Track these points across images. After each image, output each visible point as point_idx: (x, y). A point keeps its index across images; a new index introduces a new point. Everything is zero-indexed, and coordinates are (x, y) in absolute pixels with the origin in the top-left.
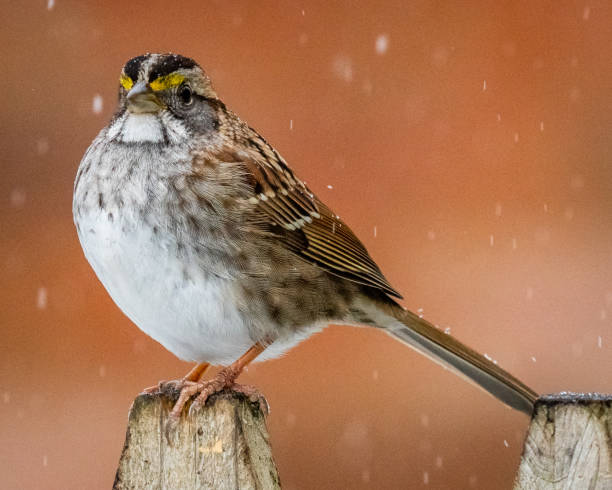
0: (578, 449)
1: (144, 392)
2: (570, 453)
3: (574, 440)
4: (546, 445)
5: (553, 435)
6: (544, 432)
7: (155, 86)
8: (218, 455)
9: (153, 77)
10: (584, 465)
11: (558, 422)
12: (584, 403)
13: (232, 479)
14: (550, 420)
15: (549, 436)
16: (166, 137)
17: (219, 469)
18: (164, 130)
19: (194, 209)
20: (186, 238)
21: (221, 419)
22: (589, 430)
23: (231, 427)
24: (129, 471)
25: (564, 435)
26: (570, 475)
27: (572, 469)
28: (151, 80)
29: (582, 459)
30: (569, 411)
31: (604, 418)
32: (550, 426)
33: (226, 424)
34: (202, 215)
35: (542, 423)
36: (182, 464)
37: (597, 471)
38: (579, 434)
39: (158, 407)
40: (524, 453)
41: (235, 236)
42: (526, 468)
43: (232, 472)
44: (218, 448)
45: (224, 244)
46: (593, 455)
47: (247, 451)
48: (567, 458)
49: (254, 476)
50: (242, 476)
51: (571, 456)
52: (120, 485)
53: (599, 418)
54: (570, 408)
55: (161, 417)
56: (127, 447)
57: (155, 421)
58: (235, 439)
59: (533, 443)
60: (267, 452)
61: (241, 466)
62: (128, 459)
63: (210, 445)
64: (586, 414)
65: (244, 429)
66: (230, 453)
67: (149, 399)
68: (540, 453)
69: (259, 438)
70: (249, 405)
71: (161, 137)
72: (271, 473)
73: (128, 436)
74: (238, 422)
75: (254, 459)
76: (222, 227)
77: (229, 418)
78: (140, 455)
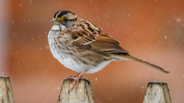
0: (157, 93)
1: (66, 79)
2: (155, 94)
3: (156, 92)
4: (150, 92)
5: (152, 90)
6: (150, 90)
7: (58, 19)
8: (81, 92)
9: (58, 17)
10: (158, 97)
11: (153, 88)
12: (159, 84)
13: (84, 97)
14: (151, 87)
15: (151, 90)
16: (60, 29)
17: (81, 95)
18: (60, 28)
19: (59, 44)
20: (59, 50)
21: (82, 85)
22: (159, 89)
23: (84, 87)
24: (62, 95)
25: (154, 90)
26: (155, 99)
27: (156, 98)
28: (58, 18)
29: (158, 96)
30: (155, 85)
31: (163, 87)
32: (151, 88)
33: (83, 86)
34: (60, 45)
35: (150, 88)
36: (73, 94)
37: (161, 98)
38: (157, 90)
39: (68, 82)
40: (146, 94)
41: (68, 49)
42: (146, 97)
43: (84, 96)
44: (81, 91)
45: (66, 51)
46: (160, 95)
47: (87, 92)
48: (155, 95)
49: (88, 97)
50: (86, 97)
51: (156, 95)
52: (60, 98)
53: (162, 87)
54: (156, 85)
55: (69, 84)
56: (61, 90)
57: (68, 85)
58: (85, 89)
59: (148, 92)
60: (91, 92)
61: (86, 95)
62: (62, 92)
63: (79, 90)
64: (159, 86)
65: (87, 87)
66: (83, 92)
67: (66, 80)
68: (149, 94)
69: (89, 89)
70: (87, 82)
71: (59, 29)
72: (92, 97)
73: (62, 88)
74: (85, 86)
75: (89, 94)
76: (65, 48)
77: (83, 85)
78: (64, 92)
